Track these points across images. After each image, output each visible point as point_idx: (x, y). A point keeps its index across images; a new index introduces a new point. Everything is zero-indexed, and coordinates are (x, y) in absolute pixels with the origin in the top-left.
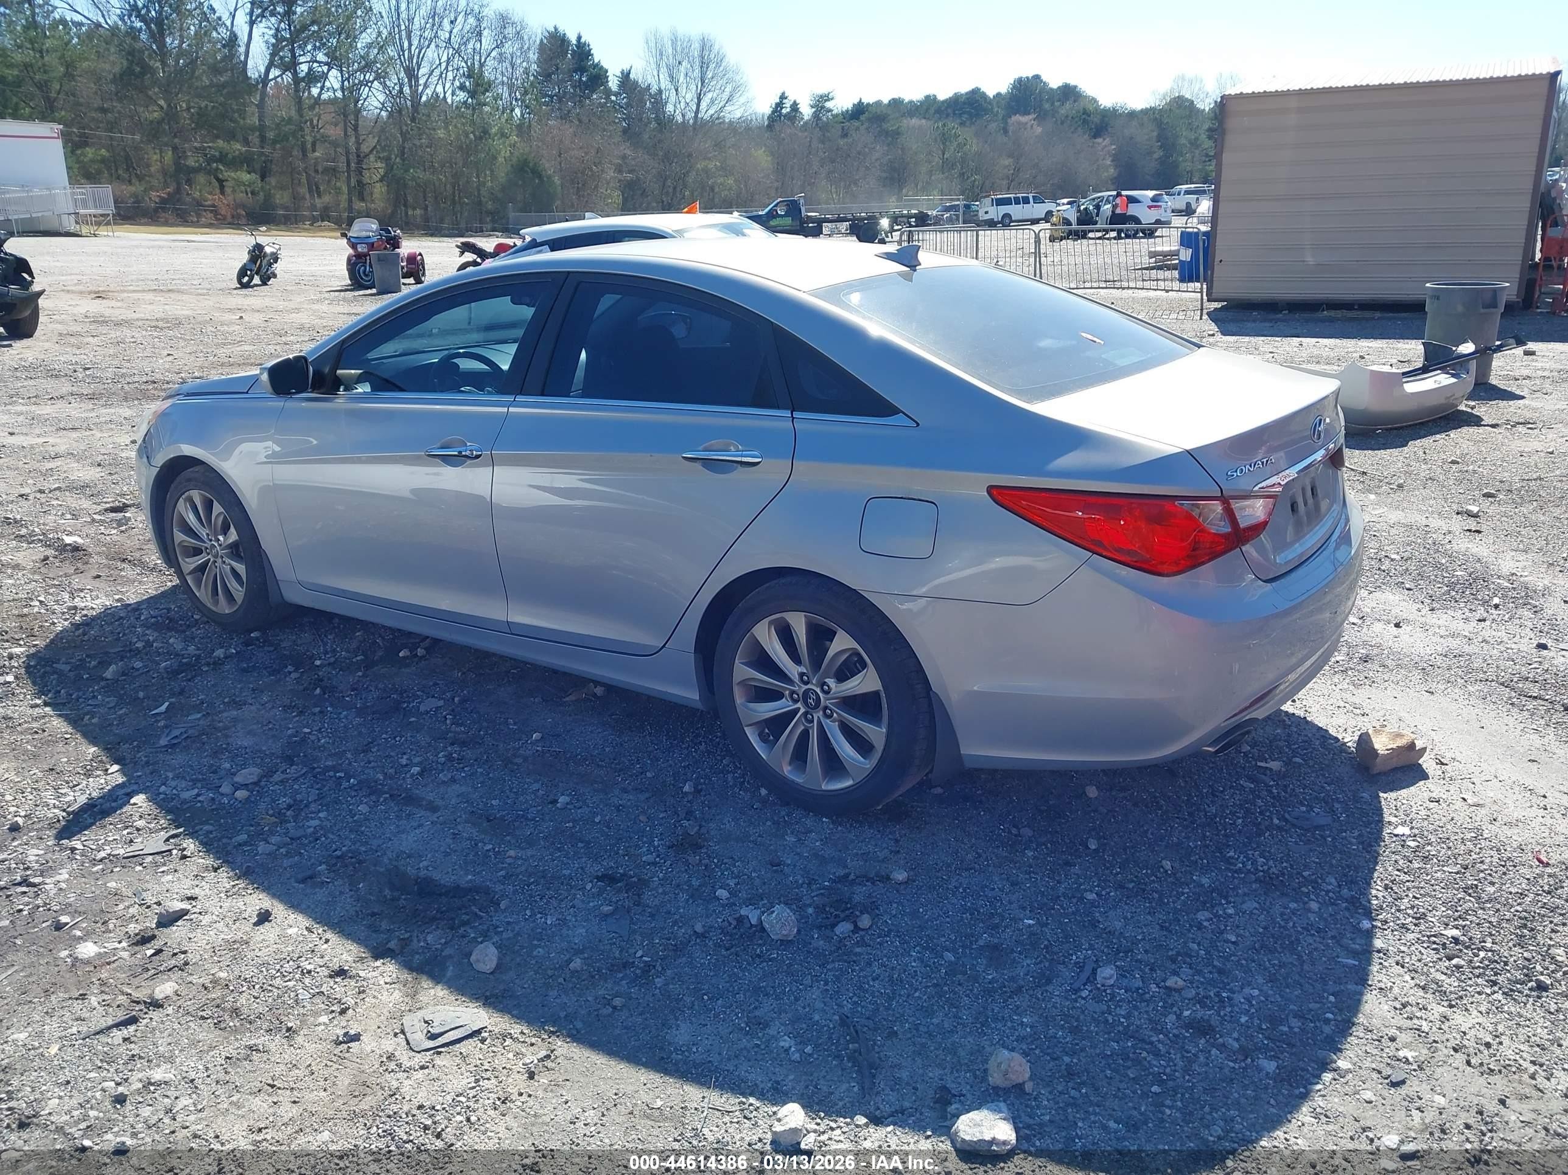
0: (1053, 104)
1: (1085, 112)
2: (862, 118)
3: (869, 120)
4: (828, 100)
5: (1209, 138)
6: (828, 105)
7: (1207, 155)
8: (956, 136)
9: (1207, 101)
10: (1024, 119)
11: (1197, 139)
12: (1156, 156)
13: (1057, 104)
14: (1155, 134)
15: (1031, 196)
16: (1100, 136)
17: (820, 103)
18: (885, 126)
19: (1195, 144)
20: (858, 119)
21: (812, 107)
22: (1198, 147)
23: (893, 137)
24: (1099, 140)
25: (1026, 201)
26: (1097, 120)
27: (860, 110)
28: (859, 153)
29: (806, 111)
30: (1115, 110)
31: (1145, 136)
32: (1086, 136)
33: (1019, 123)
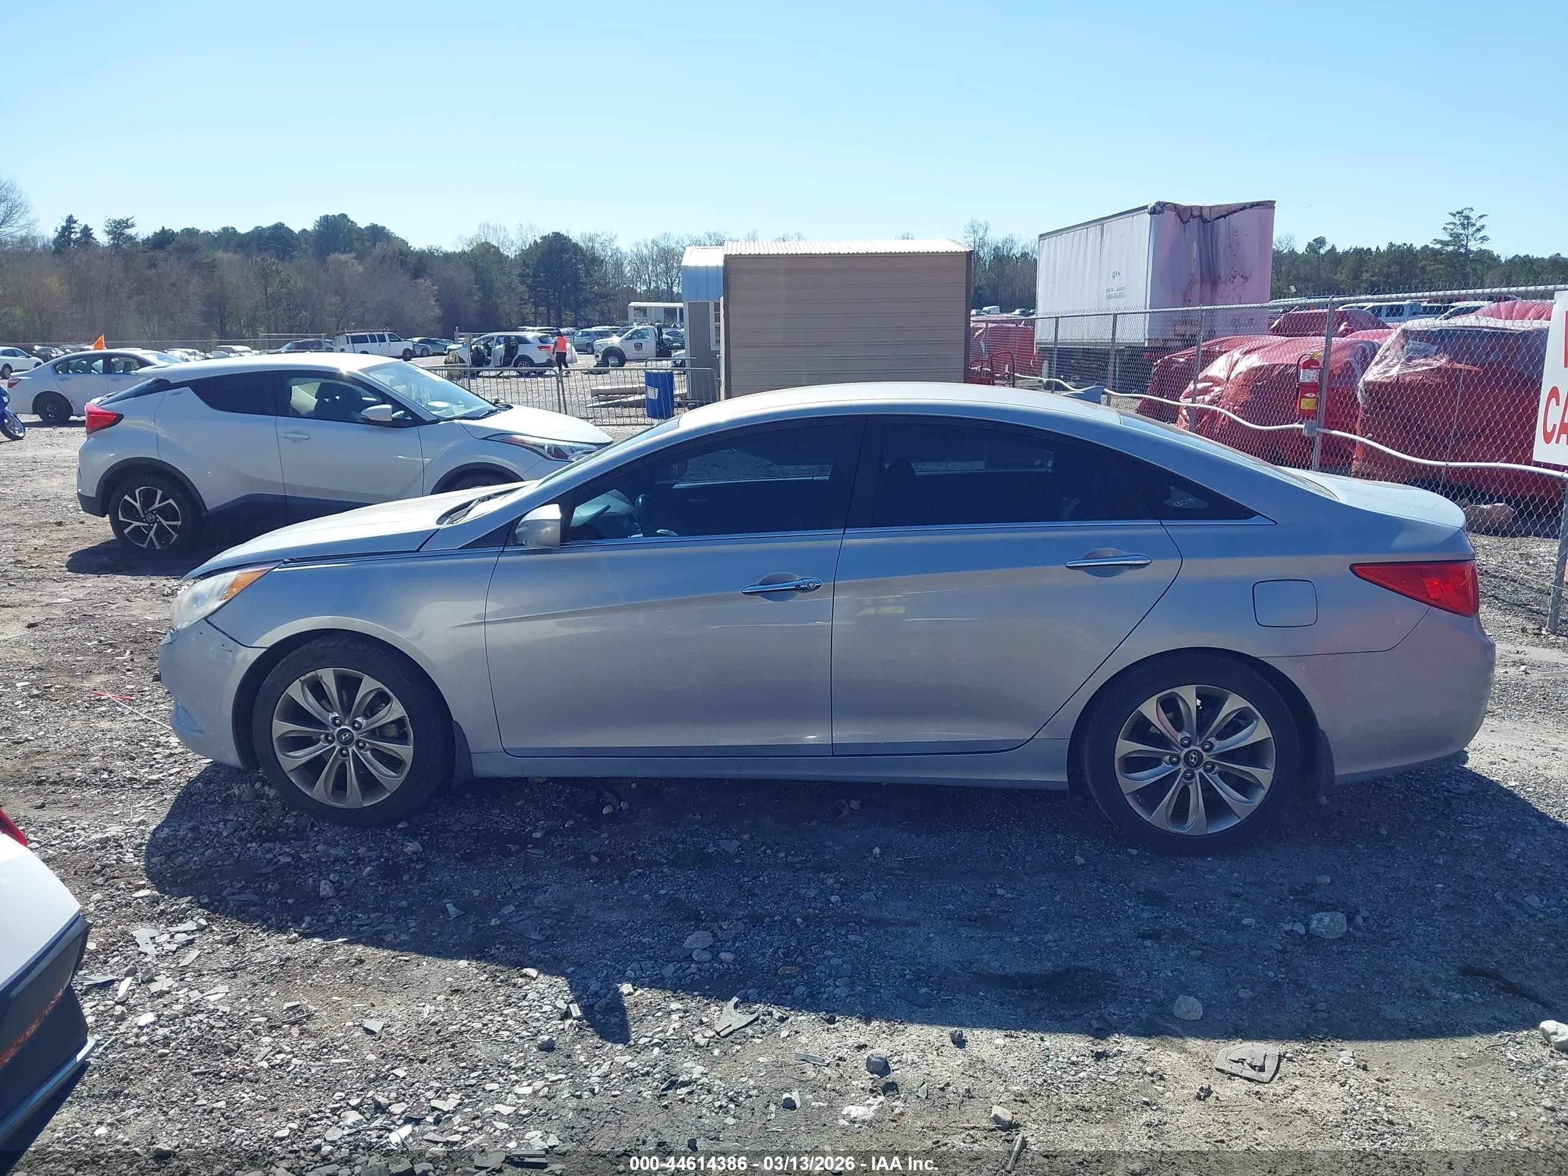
0: (363, 244)
1: (401, 253)
2: (169, 248)
3: (177, 250)
4: (128, 227)
5: (522, 282)
6: (128, 231)
7: (522, 299)
8: (278, 272)
9: (513, 248)
10: (344, 257)
11: (510, 283)
12: (476, 298)
13: (368, 244)
14: (473, 277)
15: (386, 334)
16: (421, 277)
17: (118, 229)
18: (197, 257)
19: (509, 287)
20: (163, 248)
21: (109, 233)
22: (513, 290)
23: (209, 269)
24: (421, 281)
25: (382, 339)
26: (414, 261)
27: (163, 239)
28: (173, 285)
29: (102, 238)
30: (431, 253)
31: (464, 278)
32: (408, 277)
33: (339, 261)
